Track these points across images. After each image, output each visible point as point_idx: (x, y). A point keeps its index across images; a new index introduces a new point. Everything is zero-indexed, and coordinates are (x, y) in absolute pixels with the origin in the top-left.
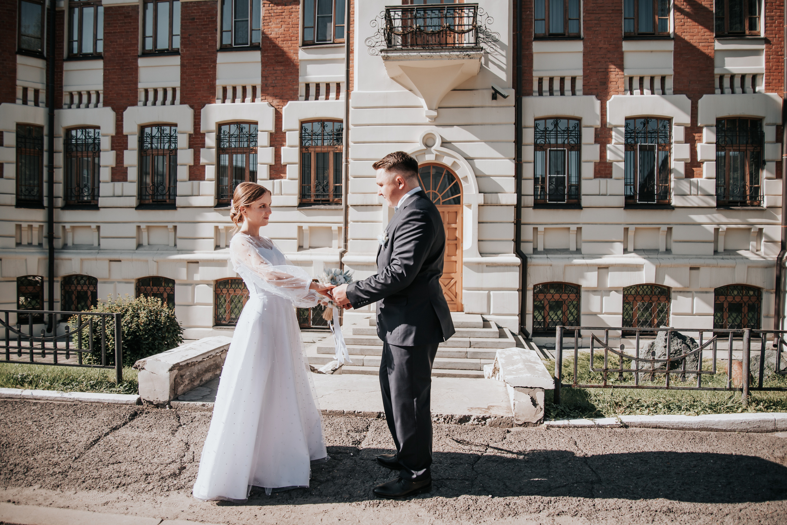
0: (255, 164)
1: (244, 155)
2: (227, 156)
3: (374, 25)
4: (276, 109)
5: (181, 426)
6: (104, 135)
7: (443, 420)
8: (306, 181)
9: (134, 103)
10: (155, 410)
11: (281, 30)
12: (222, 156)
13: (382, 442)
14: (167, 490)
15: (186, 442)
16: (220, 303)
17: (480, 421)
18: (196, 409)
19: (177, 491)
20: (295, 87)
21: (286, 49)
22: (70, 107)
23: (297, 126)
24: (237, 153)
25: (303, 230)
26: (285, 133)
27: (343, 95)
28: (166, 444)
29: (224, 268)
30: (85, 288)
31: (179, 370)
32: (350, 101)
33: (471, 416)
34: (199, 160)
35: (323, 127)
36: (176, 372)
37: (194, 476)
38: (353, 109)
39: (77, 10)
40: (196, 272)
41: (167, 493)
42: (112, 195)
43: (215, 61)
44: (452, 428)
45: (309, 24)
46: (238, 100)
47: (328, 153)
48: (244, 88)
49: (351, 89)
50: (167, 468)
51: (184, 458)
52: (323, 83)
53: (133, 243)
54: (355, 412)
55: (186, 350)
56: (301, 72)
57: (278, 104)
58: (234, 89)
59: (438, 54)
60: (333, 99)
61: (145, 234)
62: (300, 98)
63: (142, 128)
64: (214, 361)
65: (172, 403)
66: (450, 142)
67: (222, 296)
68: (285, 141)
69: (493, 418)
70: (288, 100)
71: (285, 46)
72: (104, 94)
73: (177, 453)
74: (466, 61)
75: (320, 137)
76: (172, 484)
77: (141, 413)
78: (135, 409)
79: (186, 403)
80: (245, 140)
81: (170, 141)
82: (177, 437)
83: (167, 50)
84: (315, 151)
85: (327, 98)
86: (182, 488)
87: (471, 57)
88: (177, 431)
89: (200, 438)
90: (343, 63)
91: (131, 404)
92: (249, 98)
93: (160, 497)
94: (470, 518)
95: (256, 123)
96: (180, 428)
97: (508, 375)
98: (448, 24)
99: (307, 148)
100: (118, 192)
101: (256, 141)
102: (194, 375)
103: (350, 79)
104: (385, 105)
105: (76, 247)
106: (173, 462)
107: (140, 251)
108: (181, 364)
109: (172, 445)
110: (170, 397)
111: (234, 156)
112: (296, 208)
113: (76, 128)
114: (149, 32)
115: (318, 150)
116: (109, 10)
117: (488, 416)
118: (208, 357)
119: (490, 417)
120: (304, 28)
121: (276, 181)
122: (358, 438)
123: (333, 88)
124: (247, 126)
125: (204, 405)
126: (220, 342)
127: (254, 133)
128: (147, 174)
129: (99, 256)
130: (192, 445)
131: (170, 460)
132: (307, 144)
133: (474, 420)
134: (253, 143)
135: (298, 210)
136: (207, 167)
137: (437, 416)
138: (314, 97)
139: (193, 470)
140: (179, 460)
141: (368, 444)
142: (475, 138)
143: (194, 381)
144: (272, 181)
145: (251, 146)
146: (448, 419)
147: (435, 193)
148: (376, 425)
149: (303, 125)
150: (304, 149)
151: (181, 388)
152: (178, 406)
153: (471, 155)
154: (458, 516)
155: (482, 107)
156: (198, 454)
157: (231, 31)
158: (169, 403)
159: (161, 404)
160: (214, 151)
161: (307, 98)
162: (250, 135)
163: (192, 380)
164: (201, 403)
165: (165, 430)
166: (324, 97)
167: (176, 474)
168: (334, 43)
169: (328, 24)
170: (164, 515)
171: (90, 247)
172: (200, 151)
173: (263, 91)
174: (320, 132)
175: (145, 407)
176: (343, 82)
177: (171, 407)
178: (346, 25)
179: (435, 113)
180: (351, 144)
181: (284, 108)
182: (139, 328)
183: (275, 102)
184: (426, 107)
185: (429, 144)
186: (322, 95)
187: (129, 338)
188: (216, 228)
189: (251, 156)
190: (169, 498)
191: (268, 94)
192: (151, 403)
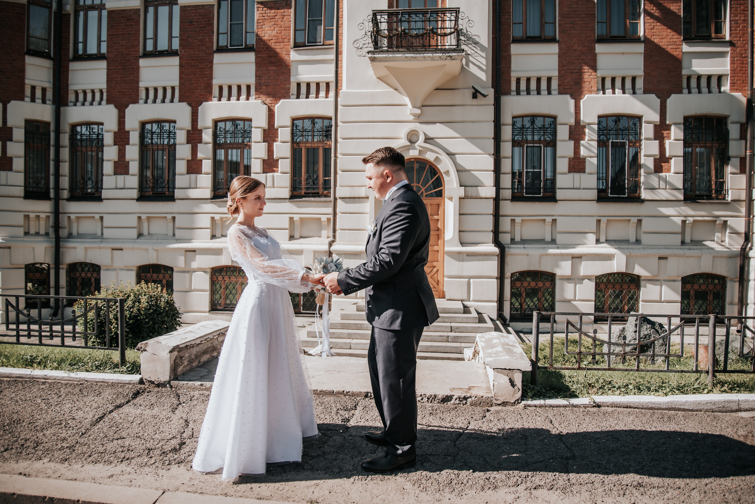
0: (249, 158)
1: (239, 150)
2: (223, 151)
3: (362, 28)
4: (269, 107)
5: (181, 404)
6: (107, 131)
7: (426, 400)
8: (297, 174)
9: (136, 101)
10: (156, 389)
11: (274, 33)
12: (218, 151)
13: (369, 420)
14: (168, 464)
15: (186, 419)
16: (216, 289)
17: (461, 401)
18: (194, 389)
19: (177, 465)
20: (287, 86)
21: (278, 50)
22: (75, 105)
23: (289, 123)
24: (232, 148)
25: (294, 221)
26: (277, 129)
27: (332, 94)
28: (167, 421)
29: (220, 256)
30: (89, 275)
31: (179, 352)
32: (339, 99)
33: (453, 396)
34: (197, 155)
35: (313, 123)
36: (176, 353)
37: (194, 451)
38: (341, 107)
39: (82, 13)
40: (194, 260)
41: (168, 467)
42: (114, 187)
43: (212, 62)
44: (436, 407)
45: (300, 27)
46: (234, 98)
47: (318, 148)
48: (239, 87)
49: (339, 88)
50: (168, 443)
51: (184, 434)
52: (313, 82)
53: (134, 233)
54: (343, 391)
55: (186, 333)
56: (292, 72)
57: (271, 102)
58: (230, 88)
59: (422, 55)
60: (322, 97)
61: (145, 225)
62: (291, 97)
63: (143, 124)
64: (212, 343)
65: (173, 383)
66: (432, 139)
67: (218, 283)
68: (278, 137)
69: (473, 398)
70: (280, 98)
71: (278, 48)
72: (107, 92)
73: (177, 430)
74: (449, 62)
75: (310, 133)
76: (172, 458)
77: (143, 392)
78: (138, 388)
79: (185, 382)
80: (240, 136)
81: (169, 137)
82: (178, 414)
83: (167, 51)
84: (305, 147)
85: (317, 97)
86: (182, 462)
87: (453, 58)
88: (177, 409)
89: (198, 415)
90: (332, 63)
91: (134, 384)
92: (243, 97)
93: (161, 470)
94: (452, 491)
95: (250, 120)
96: (180, 406)
97: (488, 357)
98: (431, 27)
99: (298, 143)
100: (120, 185)
101: (250, 137)
102: (193, 357)
103: (339, 78)
104: (372, 103)
105: (80, 236)
106: (173, 437)
107: (140, 240)
108: (180, 346)
109: (172, 422)
110: (170, 377)
111: (230, 151)
112: (288, 200)
113: (81, 124)
114: (150, 34)
115: (309, 145)
116: (112, 13)
117: (469, 395)
118: (206, 340)
119: (470, 397)
120: (295, 30)
121: (268, 174)
122: (347, 416)
123: (323, 87)
124: (241, 123)
125: (202, 385)
126: (217, 326)
127: (248, 129)
128: (147, 168)
129: (102, 245)
130: (191, 422)
131: (171, 436)
132: (298, 140)
133: (456, 399)
134: (248, 139)
135: (289, 202)
136: (203, 161)
137: (421, 395)
138: (305, 96)
139: (193, 445)
140: (179, 436)
141: (356, 421)
142: (456, 135)
143: (192, 363)
144: (265, 174)
145: (245, 141)
146: (431, 399)
147: (419, 187)
148: (363, 404)
149: (295, 122)
150: (295, 145)
151: (180, 369)
152: (178, 386)
153: (453, 151)
154: (441, 489)
155: (463, 105)
156: (197, 431)
157: (227, 33)
158: (169, 382)
159: (162, 384)
160: (210, 146)
161: (298, 97)
162: (245, 131)
163: (191, 362)
164: (199, 383)
165: (165, 408)
166: (314, 95)
167: (176, 449)
168: (323, 45)
169: (319, 27)
170: (165, 487)
171: (94, 236)
172: (197, 147)
173: (256, 90)
174: (310, 128)
175: (146, 387)
176: (332, 82)
177: (171, 387)
178: (335, 28)
179: (418, 111)
180: (339, 140)
181: (277, 106)
182: (140, 312)
183: (268, 100)
184: (410, 106)
185: (413, 140)
186: (312, 94)
187: (131, 322)
188: (213, 218)
189: (246, 151)
190: (170, 471)
191: (262, 93)
192: (152, 382)
